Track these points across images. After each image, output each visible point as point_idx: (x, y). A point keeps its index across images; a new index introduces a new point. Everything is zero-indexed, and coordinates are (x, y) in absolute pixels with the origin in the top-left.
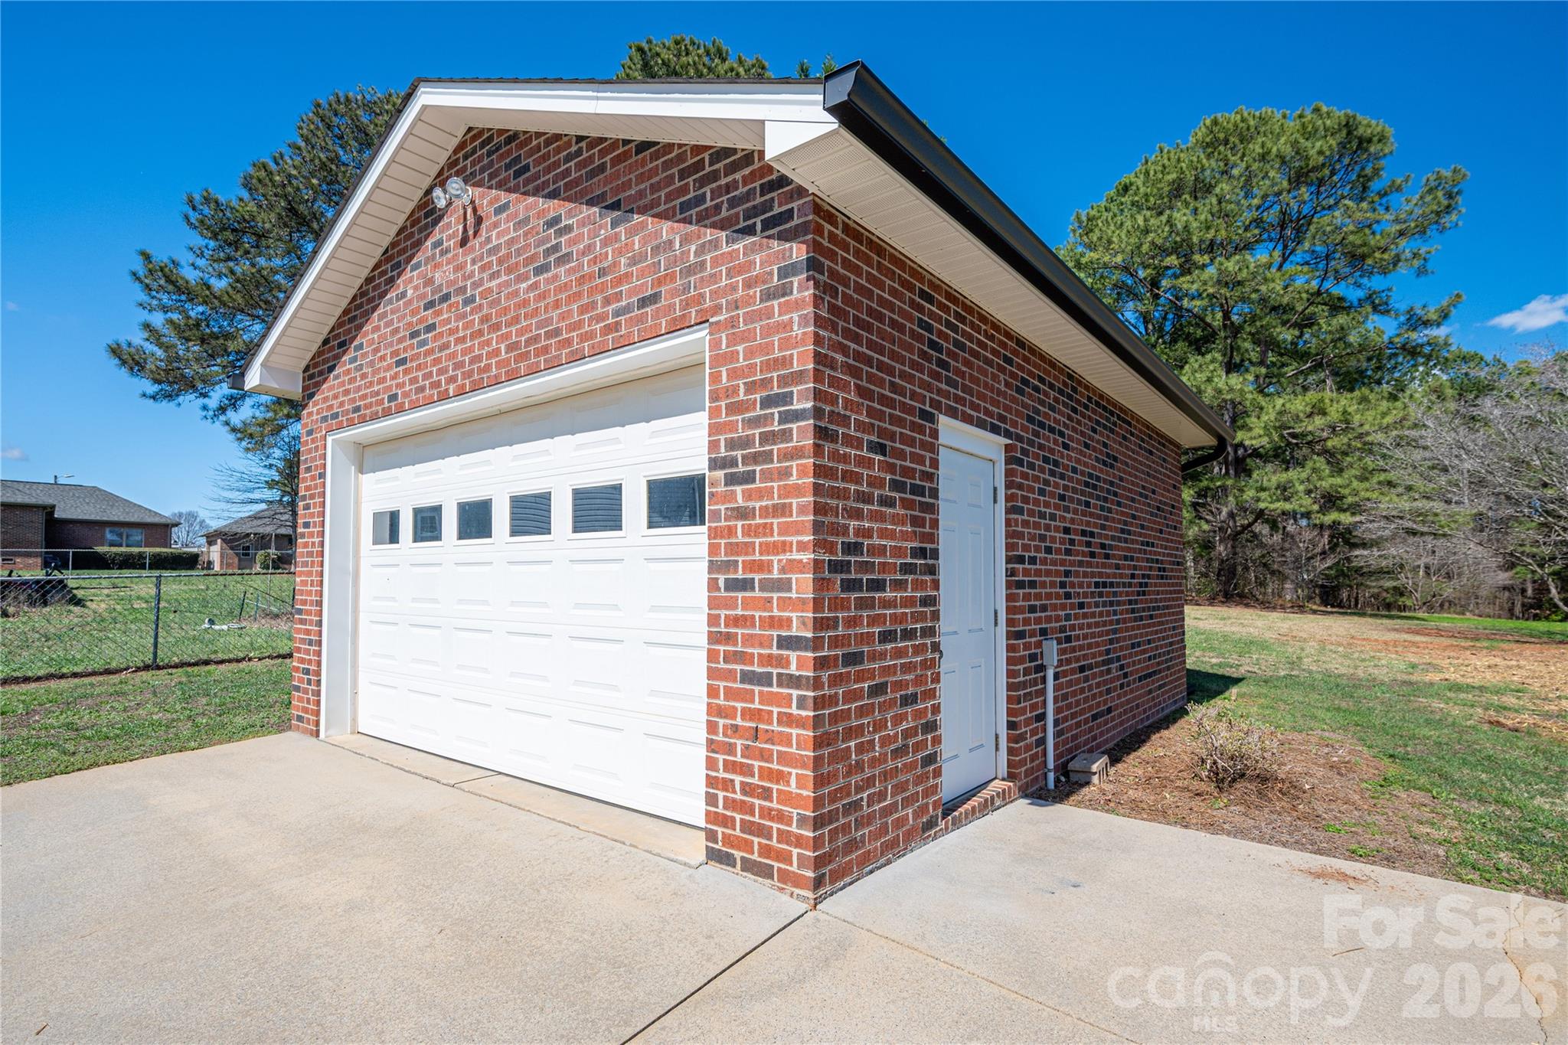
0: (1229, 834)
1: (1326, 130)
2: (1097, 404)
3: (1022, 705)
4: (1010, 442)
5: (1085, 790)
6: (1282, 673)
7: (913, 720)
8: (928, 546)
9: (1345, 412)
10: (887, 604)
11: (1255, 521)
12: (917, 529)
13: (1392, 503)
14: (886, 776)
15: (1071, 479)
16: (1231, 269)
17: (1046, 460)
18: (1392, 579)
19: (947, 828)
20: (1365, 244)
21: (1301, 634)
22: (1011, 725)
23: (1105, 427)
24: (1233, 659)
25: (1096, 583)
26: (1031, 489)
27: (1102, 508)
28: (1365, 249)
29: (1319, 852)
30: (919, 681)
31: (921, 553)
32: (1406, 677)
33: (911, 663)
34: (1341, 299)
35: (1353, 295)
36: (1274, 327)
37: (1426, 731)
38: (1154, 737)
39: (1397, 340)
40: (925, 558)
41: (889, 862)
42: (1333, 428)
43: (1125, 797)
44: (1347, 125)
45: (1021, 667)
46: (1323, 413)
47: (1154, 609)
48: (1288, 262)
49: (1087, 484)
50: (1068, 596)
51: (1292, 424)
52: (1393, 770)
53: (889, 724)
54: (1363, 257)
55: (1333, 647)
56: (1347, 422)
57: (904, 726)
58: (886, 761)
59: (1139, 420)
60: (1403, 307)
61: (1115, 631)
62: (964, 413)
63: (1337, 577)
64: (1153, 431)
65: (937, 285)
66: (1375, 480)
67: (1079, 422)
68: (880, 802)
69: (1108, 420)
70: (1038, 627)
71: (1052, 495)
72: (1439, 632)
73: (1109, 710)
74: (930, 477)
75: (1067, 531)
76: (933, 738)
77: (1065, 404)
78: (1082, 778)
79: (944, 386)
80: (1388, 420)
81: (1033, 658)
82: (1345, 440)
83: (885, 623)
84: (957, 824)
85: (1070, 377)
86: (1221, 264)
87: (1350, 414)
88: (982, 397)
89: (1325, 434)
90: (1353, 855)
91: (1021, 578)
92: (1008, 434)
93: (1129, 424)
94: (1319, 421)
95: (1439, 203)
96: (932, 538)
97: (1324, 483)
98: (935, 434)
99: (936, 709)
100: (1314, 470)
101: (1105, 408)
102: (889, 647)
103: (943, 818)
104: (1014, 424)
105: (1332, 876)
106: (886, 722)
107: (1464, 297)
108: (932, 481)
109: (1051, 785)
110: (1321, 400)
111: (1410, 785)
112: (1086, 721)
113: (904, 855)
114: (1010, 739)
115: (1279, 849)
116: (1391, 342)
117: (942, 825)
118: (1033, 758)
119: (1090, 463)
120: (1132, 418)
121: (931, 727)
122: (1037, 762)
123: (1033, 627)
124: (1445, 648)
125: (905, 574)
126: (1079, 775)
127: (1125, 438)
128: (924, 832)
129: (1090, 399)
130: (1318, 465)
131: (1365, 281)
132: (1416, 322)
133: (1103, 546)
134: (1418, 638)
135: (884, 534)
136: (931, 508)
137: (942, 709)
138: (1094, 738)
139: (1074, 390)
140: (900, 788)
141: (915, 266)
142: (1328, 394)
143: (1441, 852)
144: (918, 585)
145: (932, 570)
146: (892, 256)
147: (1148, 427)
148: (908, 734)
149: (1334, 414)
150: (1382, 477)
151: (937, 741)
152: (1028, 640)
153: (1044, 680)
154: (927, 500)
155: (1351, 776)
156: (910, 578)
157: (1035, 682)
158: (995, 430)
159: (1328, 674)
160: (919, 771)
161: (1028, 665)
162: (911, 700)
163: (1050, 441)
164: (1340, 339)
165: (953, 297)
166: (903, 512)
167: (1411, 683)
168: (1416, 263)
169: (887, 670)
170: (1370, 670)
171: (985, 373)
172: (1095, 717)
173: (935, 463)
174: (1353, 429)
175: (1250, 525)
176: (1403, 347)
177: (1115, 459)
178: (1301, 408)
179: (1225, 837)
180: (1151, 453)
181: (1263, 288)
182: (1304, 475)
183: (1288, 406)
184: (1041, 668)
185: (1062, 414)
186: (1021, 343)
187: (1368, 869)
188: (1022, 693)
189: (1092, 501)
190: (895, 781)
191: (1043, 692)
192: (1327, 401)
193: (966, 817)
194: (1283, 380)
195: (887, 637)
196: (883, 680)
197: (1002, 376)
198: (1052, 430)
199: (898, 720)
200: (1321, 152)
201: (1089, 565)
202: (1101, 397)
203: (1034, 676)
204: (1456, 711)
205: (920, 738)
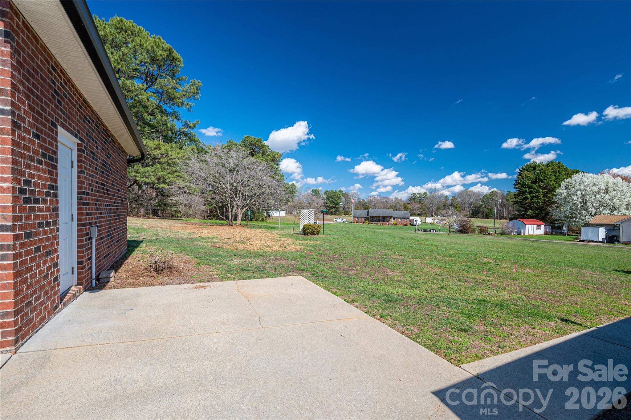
0: (168, 284)
1: (163, 48)
2: (106, 132)
3: (85, 254)
4: (80, 142)
5: (109, 284)
6: (155, 238)
7: (50, 262)
8: (55, 184)
9: (167, 150)
10: (41, 210)
11: (133, 184)
12: (51, 176)
13: (180, 183)
14: (41, 288)
15: (98, 162)
16: (128, 84)
17: (92, 152)
18: (176, 207)
19: (62, 308)
20: (174, 94)
21: (154, 225)
22: (79, 263)
23: (108, 142)
24: (136, 235)
25: (105, 204)
26: (87, 164)
27: (107, 175)
28: (173, 96)
29: (193, 283)
30: (52, 245)
31: (52, 187)
32: (190, 237)
33: (49, 237)
34: (165, 110)
35: (169, 110)
36: (144, 113)
37: (201, 250)
38: (125, 263)
39: (182, 130)
40: (54, 190)
41: (43, 326)
42: (162, 155)
43: (127, 283)
44: (169, 50)
45: (84, 238)
46: (160, 149)
47: (120, 215)
48: (148, 90)
49: (103, 164)
50: (97, 209)
51: (149, 150)
52: (199, 261)
53: (42, 265)
54: (173, 99)
55: (166, 229)
56: (167, 154)
57: (47, 265)
58: (41, 282)
59: (117, 141)
60: (184, 120)
61: (110, 224)
62: (66, 126)
63: (158, 206)
64: (120, 146)
65: (57, 64)
66: (175, 175)
67: (101, 139)
68: (39, 300)
69: (109, 139)
70: (89, 221)
71: (93, 167)
72: (192, 224)
73: (108, 254)
74: (55, 153)
75: (97, 183)
76: (57, 270)
77: (97, 130)
78: (106, 280)
79: (60, 113)
80: (180, 155)
81: (88, 234)
82: (167, 160)
83: (40, 219)
84: (65, 305)
85: (98, 119)
86: (124, 81)
87: (168, 151)
88: (72, 121)
89: (159, 157)
90: (201, 282)
91: (84, 201)
92: (80, 139)
93: (114, 142)
94: (158, 152)
95: (195, 90)
96: (55, 181)
97: (159, 174)
98: (57, 134)
99: (58, 257)
100: (157, 168)
101: (108, 134)
102: (41, 230)
103: (60, 304)
104: (82, 135)
105: (199, 287)
106: (41, 264)
107: (200, 122)
108: (56, 155)
109: (94, 285)
110: (159, 144)
111: (204, 264)
112: (102, 259)
113: (48, 322)
114: (78, 269)
115: (183, 285)
116: (180, 130)
117: (60, 306)
118: (88, 275)
119: (104, 156)
120: (115, 140)
121: (56, 265)
122: (89, 277)
123: (88, 222)
124: (195, 228)
125: (47, 196)
126: (104, 279)
127: (113, 148)
128: (54, 311)
129: (104, 130)
130: (158, 167)
131: (173, 107)
132: (187, 126)
133: (107, 190)
134: (187, 226)
135: (39, 177)
136: (55, 167)
137: (60, 257)
138: (104, 266)
139: (99, 124)
140: (46, 293)
141: (50, 53)
142: (162, 143)
143: (217, 277)
144: (52, 202)
145: (56, 195)
146: (41, 44)
147: (119, 145)
148: (49, 268)
149: (163, 150)
150: (177, 174)
151: (58, 271)
152: (86, 227)
153: (91, 243)
154: (54, 163)
155: (190, 264)
156: (49, 198)
157: (88, 244)
158: (76, 136)
159: (168, 237)
160: (52, 285)
161: (86, 237)
162: (49, 253)
163: (92, 144)
164: (165, 124)
165: (63, 72)
166: (46, 168)
167: (191, 238)
168: (188, 107)
169: (41, 240)
170: (180, 235)
171: (73, 109)
172: (105, 257)
173: (57, 147)
174: (169, 156)
175: (131, 186)
176: (183, 132)
177: (110, 156)
178: (152, 145)
179: (167, 286)
180: (120, 155)
181: (140, 97)
182: (153, 170)
183: (148, 143)
184: (90, 238)
185: (96, 134)
186: (84, 100)
187: (206, 284)
188: (84, 249)
189: (104, 172)
190: (44, 290)
191: (91, 248)
192: (161, 145)
193: (68, 302)
194: (145, 133)
195: (41, 225)
196: (39, 245)
197: (78, 113)
198: (93, 140)
199: (45, 262)
200: (161, 55)
201: (103, 197)
202: (107, 129)
203: (88, 242)
204: (205, 244)
205: (52, 270)
